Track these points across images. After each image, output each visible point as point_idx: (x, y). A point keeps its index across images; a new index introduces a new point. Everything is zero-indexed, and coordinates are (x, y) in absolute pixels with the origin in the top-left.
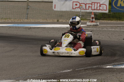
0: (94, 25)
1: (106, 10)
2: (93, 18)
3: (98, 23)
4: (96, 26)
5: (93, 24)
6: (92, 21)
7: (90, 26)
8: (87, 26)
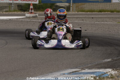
0: (33, 17)
1: (36, 1)
2: (32, 9)
3: (37, 15)
4: (35, 17)
5: (32, 15)
6: (31, 13)
7: (29, 17)
8: (26, 17)
